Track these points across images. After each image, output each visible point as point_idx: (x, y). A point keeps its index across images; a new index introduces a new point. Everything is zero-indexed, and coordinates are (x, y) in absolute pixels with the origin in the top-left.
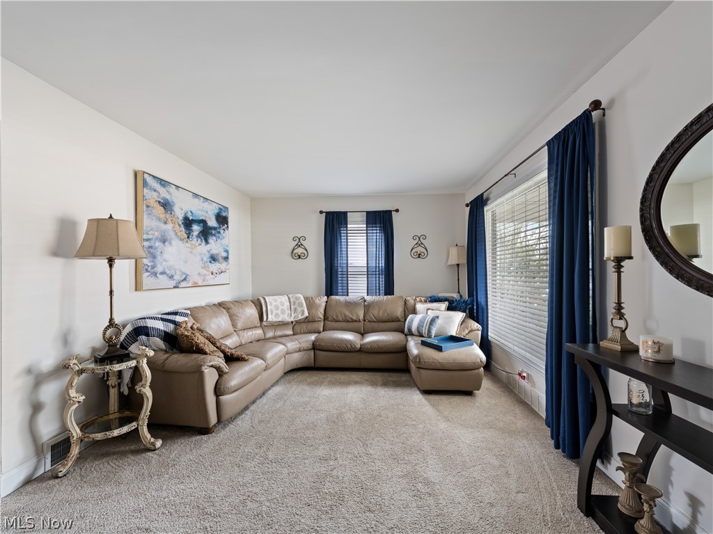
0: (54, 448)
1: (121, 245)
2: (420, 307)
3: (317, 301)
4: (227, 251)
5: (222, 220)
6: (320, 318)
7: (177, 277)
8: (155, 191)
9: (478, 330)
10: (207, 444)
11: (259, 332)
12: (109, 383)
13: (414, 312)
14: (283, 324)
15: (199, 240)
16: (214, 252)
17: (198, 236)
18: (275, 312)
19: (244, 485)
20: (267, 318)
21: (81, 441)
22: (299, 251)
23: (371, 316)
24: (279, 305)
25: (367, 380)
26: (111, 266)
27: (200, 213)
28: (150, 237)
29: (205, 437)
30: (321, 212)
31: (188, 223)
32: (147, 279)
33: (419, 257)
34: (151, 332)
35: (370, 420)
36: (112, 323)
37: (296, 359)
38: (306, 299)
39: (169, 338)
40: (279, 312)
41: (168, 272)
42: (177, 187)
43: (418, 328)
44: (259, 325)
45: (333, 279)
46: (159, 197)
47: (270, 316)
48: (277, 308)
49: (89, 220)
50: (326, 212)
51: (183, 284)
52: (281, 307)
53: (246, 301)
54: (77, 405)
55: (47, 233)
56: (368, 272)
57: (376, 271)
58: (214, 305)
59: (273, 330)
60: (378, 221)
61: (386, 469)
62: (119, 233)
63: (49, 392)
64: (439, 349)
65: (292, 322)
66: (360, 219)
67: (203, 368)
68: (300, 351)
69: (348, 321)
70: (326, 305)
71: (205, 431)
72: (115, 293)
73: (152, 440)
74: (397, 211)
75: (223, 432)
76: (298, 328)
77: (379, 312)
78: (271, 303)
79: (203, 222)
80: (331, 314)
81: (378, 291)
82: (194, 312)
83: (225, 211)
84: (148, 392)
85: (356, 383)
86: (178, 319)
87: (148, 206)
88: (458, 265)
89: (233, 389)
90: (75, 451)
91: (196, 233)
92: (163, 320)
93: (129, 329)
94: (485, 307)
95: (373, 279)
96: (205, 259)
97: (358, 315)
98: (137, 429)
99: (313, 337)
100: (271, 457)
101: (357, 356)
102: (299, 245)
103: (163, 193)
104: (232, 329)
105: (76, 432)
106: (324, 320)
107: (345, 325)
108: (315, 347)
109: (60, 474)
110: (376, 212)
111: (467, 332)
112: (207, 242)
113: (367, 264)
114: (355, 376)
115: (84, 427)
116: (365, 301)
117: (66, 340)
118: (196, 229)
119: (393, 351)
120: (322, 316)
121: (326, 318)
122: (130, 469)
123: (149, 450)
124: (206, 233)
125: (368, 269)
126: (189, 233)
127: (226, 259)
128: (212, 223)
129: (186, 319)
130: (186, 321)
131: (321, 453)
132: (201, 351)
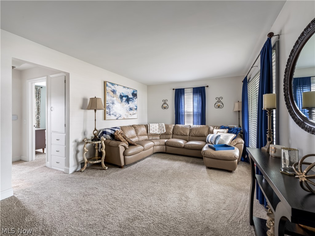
0: (81, 164)
1: (97, 105)
2: (215, 131)
3: (170, 126)
4: (137, 107)
5: (135, 95)
7: (117, 116)
8: (110, 87)
9: (242, 143)
10: (120, 171)
11: (146, 137)
12: (96, 148)
13: (212, 133)
14: (156, 135)
15: (125, 103)
16: (131, 107)
17: (125, 101)
18: (153, 130)
19: (125, 184)
21: (87, 163)
22: (165, 105)
23: (192, 134)
24: (155, 127)
25: (185, 160)
26: (95, 112)
27: (126, 93)
28: (108, 102)
29: (120, 169)
30: (173, 89)
31: (121, 97)
32: (107, 116)
33: (219, 107)
34: (107, 133)
35: (178, 174)
36: (95, 130)
37: (158, 148)
38: (166, 125)
39: (112, 136)
40: (154, 130)
41: (114, 114)
42: (118, 85)
43: (211, 140)
44: (146, 134)
45: (178, 117)
46: (111, 89)
47: (151, 131)
48: (154, 128)
49: (90, 98)
50: (175, 89)
51: (119, 118)
52: (155, 128)
53: (142, 125)
54: (86, 152)
55: (80, 102)
56: (193, 114)
57: (197, 114)
58: (130, 126)
59: (151, 136)
60: (198, 92)
61: (174, 190)
62: (97, 102)
63: (81, 147)
64: (214, 149)
65: (160, 134)
66: (190, 91)
67: (119, 146)
68: (160, 145)
69: (182, 135)
70: (174, 128)
71: (120, 167)
72: (96, 120)
73: (105, 166)
74: (207, 86)
75: (126, 169)
76: (162, 137)
77: (196, 132)
78: (151, 126)
79: (127, 96)
80: (176, 132)
81: (198, 123)
82: (122, 128)
83: (136, 92)
84: (104, 151)
85: (180, 160)
86: (116, 130)
87: (108, 93)
88: (239, 111)
89: (130, 155)
90: (86, 165)
91: (124, 100)
92: (111, 129)
93: (101, 132)
94: (247, 132)
95: (195, 118)
96: (128, 109)
97: (186, 133)
98: (101, 162)
99: (166, 140)
100: (137, 178)
101: (183, 150)
102: (165, 103)
103: (113, 87)
104: (135, 135)
105: (86, 160)
106: (173, 134)
107: (181, 137)
108: (166, 144)
109: (82, 171)
110: (197, 88)
111: (235, 144)
112: (128, 103)
113: (193, 111)
114: (181, 158)
115: (88, 159)
116: (190, 127)
117: (85, 133)
118: (124, 99)
119: (198, 149)
120: (172, 133)
121: (173, 133)
122: (98, 173)
123: (104, 169)
124: (128, 100)
125: (193, 113)
126: (122, 101)
127: (136, 109)
128: (131, 96)
129: (119, 130)
130: (118, 131)
131: (153, 181)
132: (120, 140)
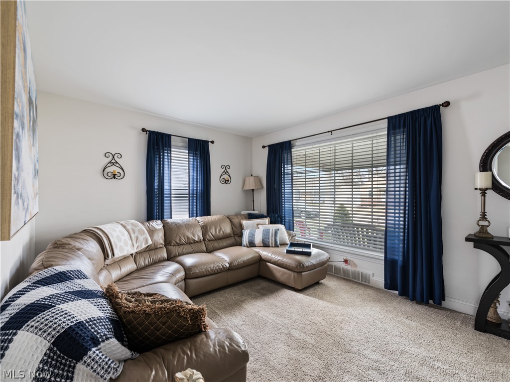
3: (157, 226)
6: (162, 244)
14: (123, 259)
18: (119, 244)
20: (113, 255)
22: (114, 169)
23: (210, 236)
30: (144, 130)
44: (103, 265)
47: (115, 251)
50: (149, 131)
59: (118, 269)
60: (199, 149)
65: (131, 255)
66: (181, 144)
69: (190, 243)
70: (163, 229)
74: (213, 142)
76: (141, 260)
77: (215, 231)
78: (112, 235)
80: (173, 238)
88: (253, 190)
102: (113, 163)
106: (166, 246)
107: (189, 247)
108: (186, 277)
110: (196, 139)
113: (189, 187)
116: (199, 222)
120: (162, 242)
121: (167, 243)
125: (189, 192)
